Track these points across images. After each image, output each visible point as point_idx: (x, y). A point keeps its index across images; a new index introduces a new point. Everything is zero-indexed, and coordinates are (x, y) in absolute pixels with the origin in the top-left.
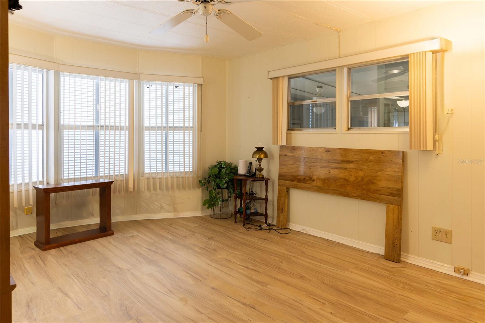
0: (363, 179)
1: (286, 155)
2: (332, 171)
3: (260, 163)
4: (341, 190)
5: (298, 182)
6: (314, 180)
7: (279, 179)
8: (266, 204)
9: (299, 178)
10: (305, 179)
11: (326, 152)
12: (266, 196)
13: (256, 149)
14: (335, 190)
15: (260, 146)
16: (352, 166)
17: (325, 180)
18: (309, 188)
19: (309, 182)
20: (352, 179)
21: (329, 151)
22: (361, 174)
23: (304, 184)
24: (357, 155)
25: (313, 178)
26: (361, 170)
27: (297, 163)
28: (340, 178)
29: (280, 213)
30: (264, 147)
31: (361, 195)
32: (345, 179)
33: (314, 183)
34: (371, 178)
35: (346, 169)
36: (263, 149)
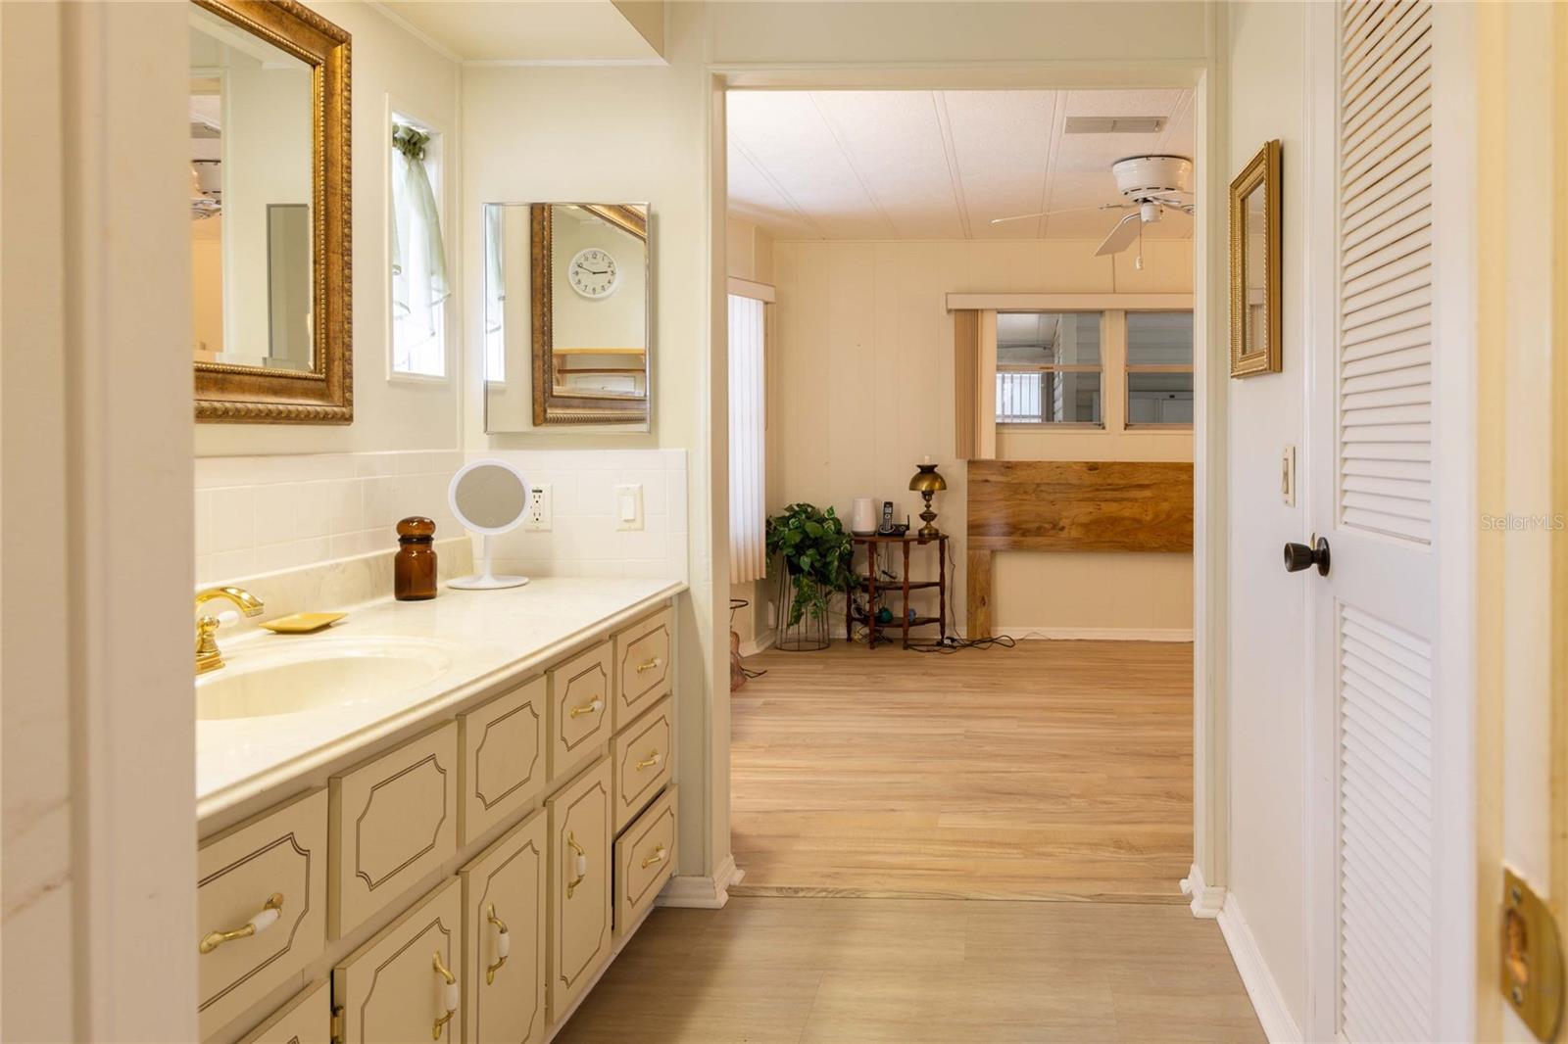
0: (1169, 515)
1: (987, 481)
2: (1104, 506)
3: (928, 501)
4: (1126, 540)
5: (1023, 535)
6: (1062, 529)
7: (969, 535)
8: (942, 593)
9: (1024, 526)
10: (1039, 528)
11: (1090, 470)
12: (942, 575)
13: (919, 470)
14: (1114, 542)
15: (927, 462)
16: (1147, 493)
17: (1089, 524)
18: (1051, 545)
19: (1052, 532)
20: (1148, 518)
21: (1096, 469)
22: (1165, 506)
23: (1039, 539)
24: (1156, 473)
25: (1061, 524)
26: (1166, 500)
27: (1019, 497)
28: (1124, 519)
29: (977, 608)
30: (936, 466)
31: (1167, 544)
32: (1135, 520)
33: (1064, 534)
34: (1185, 512)
35: (1135, 500)
36: (936, 470)
